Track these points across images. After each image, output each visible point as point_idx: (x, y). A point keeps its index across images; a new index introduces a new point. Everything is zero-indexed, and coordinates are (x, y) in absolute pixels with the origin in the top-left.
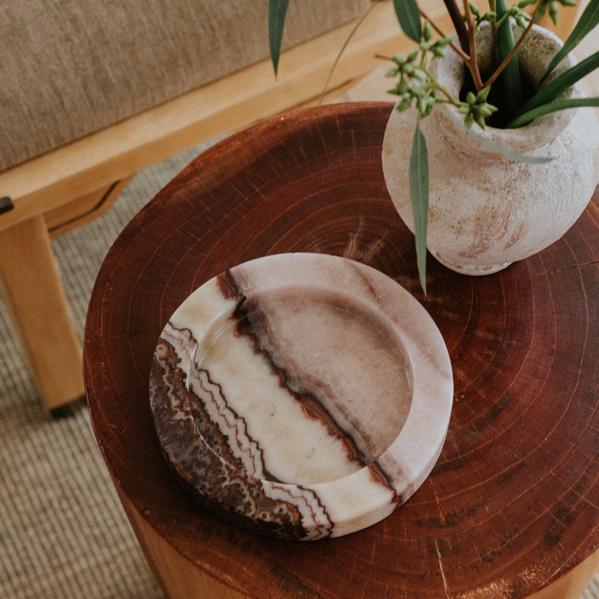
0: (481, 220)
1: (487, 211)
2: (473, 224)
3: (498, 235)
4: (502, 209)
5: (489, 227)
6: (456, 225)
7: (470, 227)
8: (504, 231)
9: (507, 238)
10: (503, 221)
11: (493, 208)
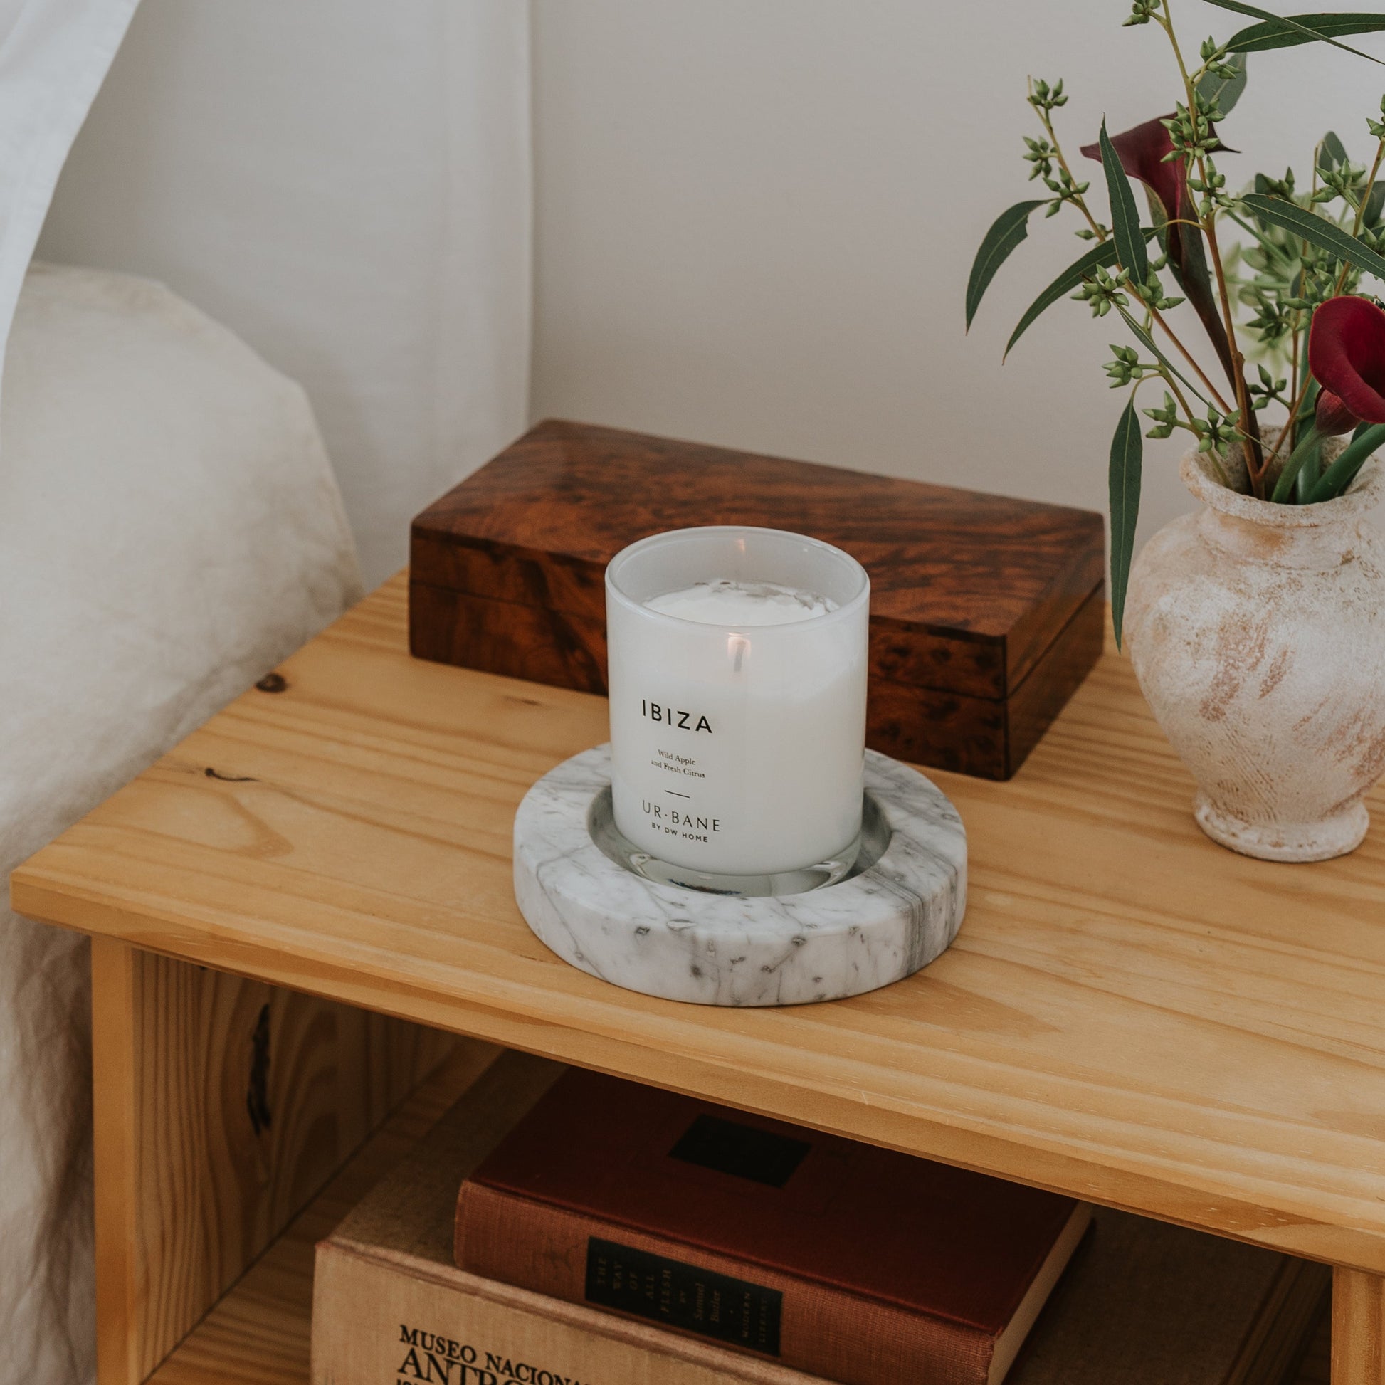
0: (1226, 632)
1: (1236, 619)
2: (1215, 636)
3: (1251, 661)
4: (1257, 620)
5: (1237, 644)
6: (1193, 638)
7: (1211, 642)
8: (1259, 655)
9: (1264, 669)
10: (1258, 636)
11: (1244, 616)
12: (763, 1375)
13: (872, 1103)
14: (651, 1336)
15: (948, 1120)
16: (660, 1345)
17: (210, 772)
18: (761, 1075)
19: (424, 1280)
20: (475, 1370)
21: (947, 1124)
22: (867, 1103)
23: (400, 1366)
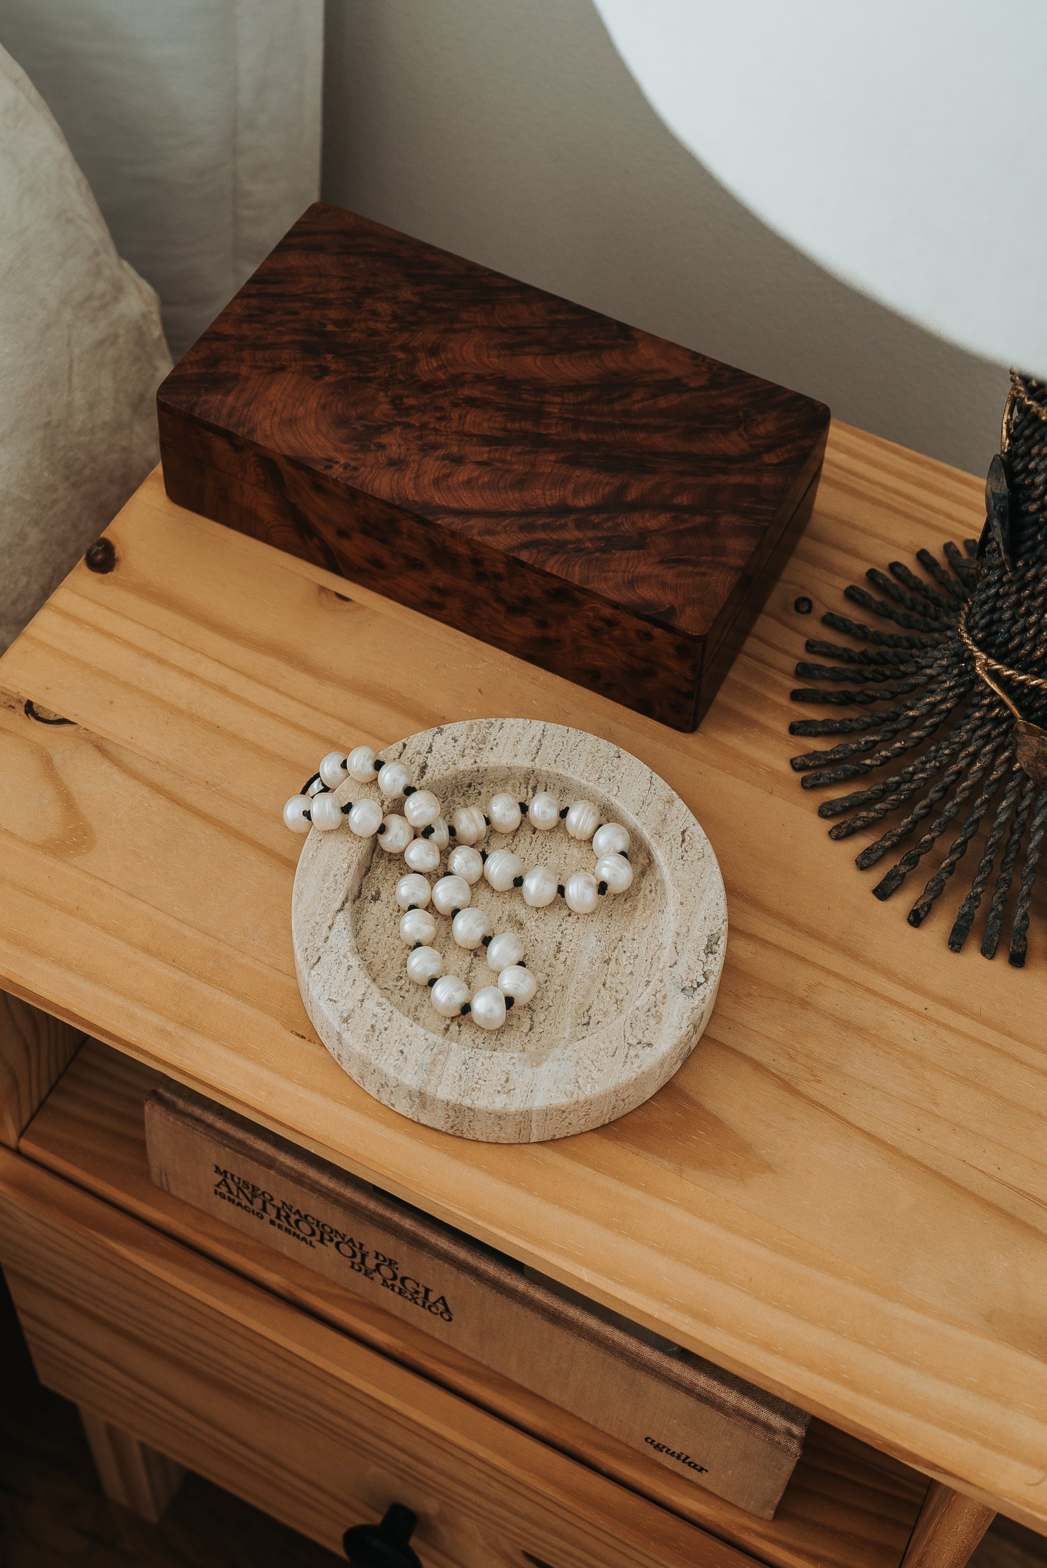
12: (497, 1275)
13: (591, 1282)
14: (411, 1225)
15: (657, 1314)
16: (418, 1235)
17: (30, 709)
18: (495, 1232)
19: (230, 1148)
20: (274, 1206)
21: (656, 1317)
22: (586, 1280)
23: (216, 1183)
